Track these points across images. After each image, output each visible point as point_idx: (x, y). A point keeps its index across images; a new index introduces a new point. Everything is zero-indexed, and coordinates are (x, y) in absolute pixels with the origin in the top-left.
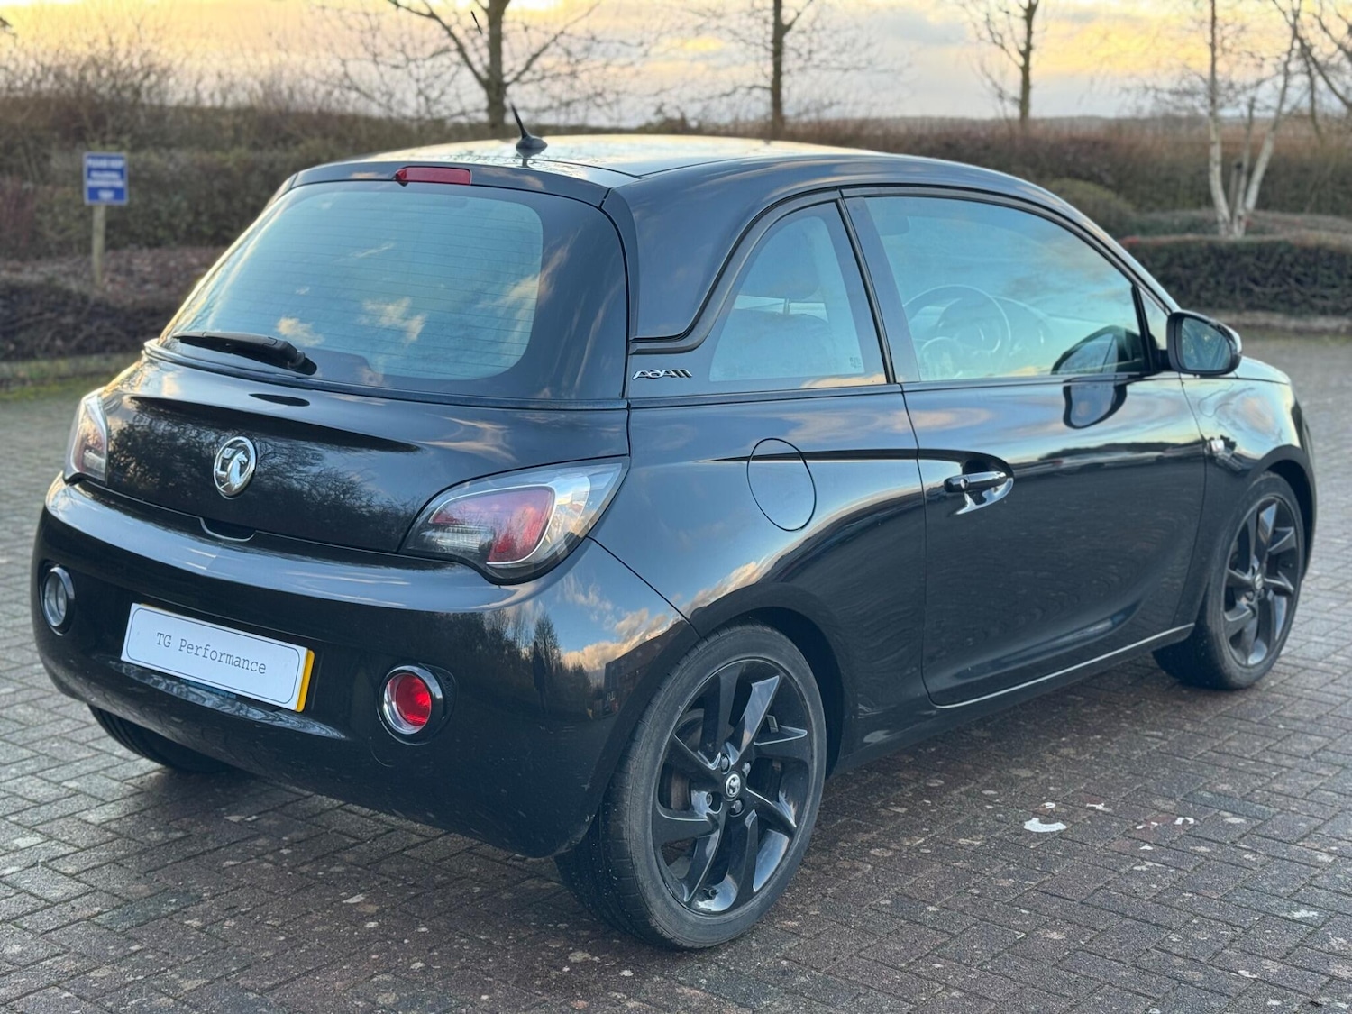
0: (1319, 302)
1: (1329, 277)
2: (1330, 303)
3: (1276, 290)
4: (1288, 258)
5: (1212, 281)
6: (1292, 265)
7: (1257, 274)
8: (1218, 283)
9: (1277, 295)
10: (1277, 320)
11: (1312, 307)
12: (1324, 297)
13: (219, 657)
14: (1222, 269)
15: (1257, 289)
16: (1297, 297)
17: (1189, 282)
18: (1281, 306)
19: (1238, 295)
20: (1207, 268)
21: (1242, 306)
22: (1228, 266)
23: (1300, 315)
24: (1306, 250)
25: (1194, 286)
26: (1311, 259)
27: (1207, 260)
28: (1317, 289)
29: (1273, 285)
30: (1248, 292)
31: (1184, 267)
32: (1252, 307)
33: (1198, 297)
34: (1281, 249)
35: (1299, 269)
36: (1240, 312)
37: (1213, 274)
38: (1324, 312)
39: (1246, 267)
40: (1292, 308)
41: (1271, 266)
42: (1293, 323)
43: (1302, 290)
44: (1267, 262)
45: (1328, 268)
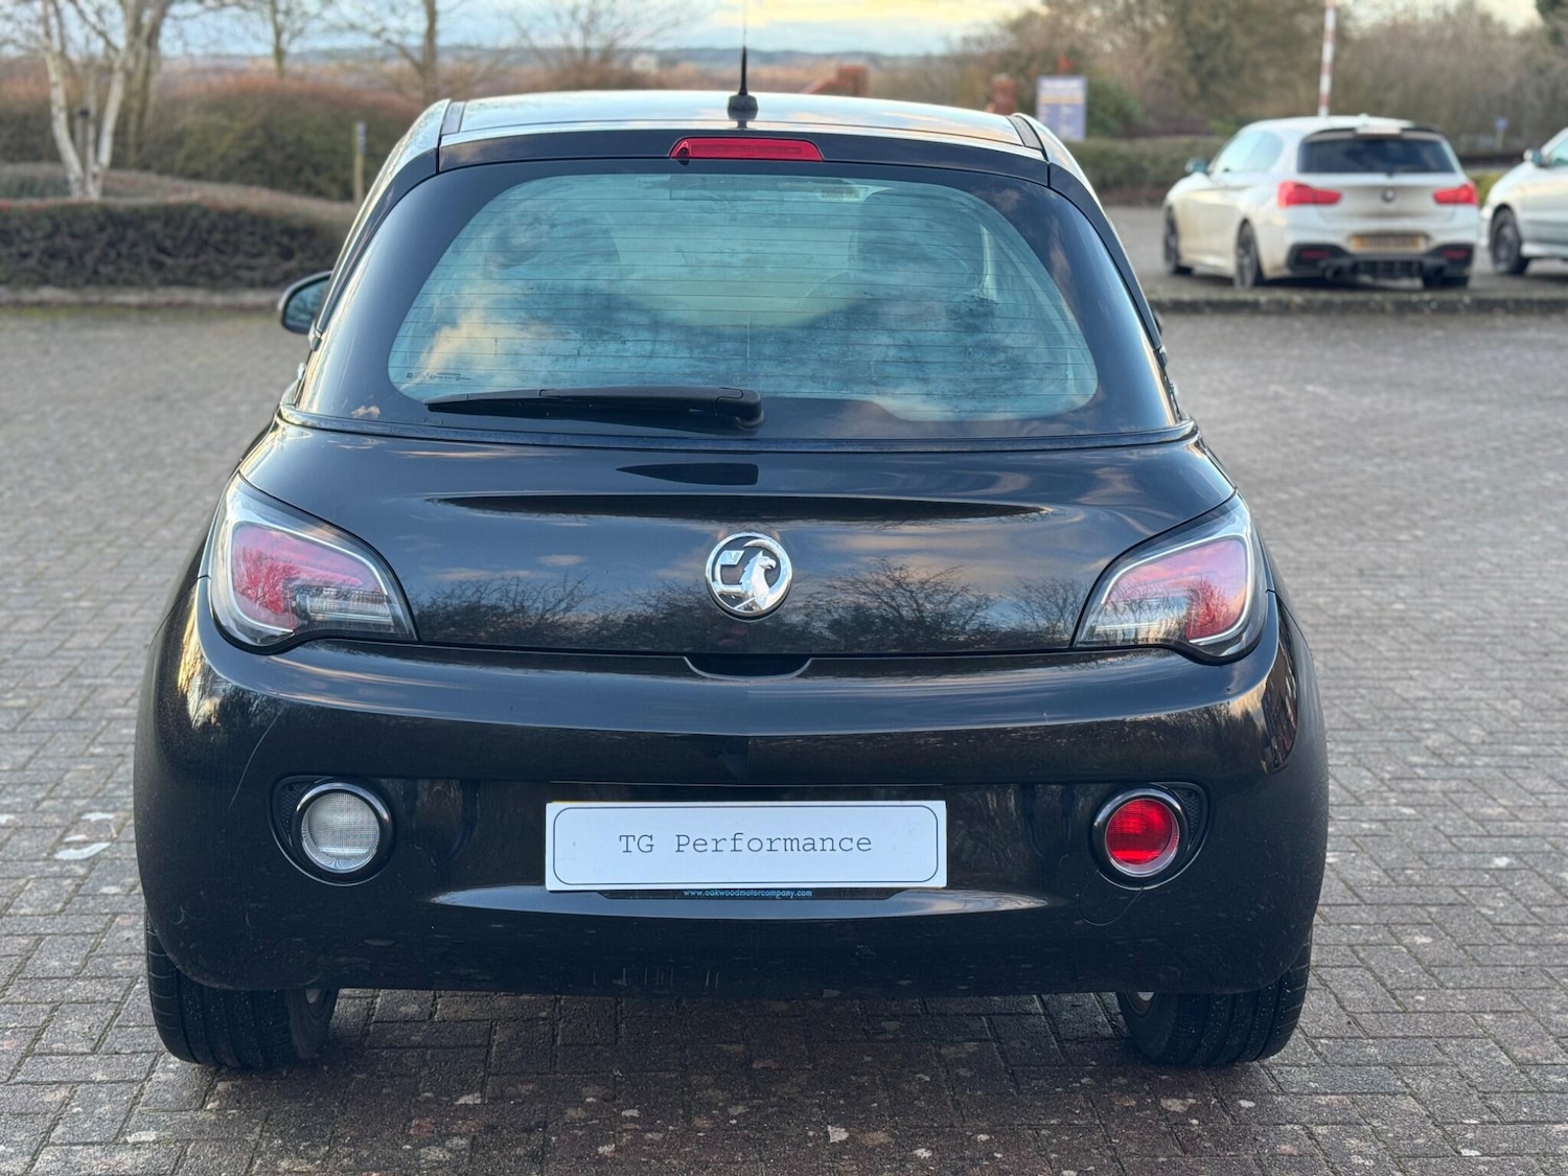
0: (245, 274)
1: (254, 244)
2: (257, 275)
3: (191, 261)
4: (204, 223)
5: (113, 254)
6: (210, 232)
7: (168, 244)
8: (119, 255)
9: (194, 267)
10: (198, 296)
11: (238, 279)
12: (251, 268)
14: (123, 238)
15: (169, 261)
16: (218, 269)
17: (81, 256)
18: (202, 280)
19: (146, 268)
20: (103, 237)
21: (155, 281)
22: (131, 234)
23: (224, 289)
24: (224, 214)
25: (89, 260)
26: (231, 224)
27: (102, 228)
28: (239, 259)
29: (188, 256)
30: (159, 266)
31: (73, 236)
32: (167, 283)
33: (96, 272)
34: (195, 213)
35: (217, 236)
36: (151, 288)
37: (111, 244)
38: (252, 285)
39: (153, 236)
40: (214, 281)
41: (184, 232)
42: (218, 299)
43: (224, 259)
44: (178, 228)
45: (252, 234)
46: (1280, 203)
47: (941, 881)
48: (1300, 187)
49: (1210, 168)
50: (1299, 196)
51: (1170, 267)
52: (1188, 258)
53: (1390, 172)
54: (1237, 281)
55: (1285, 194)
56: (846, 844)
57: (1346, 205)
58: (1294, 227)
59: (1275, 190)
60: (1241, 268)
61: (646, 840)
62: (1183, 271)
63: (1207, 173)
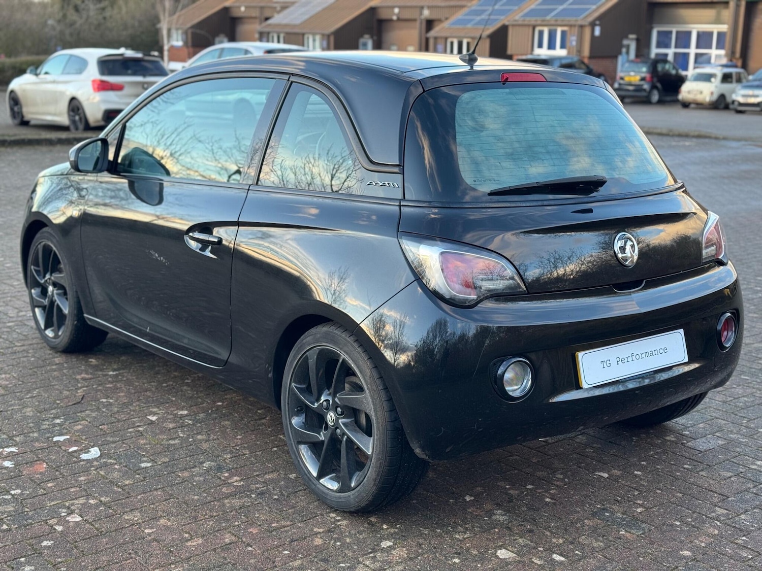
13: (640, 357)
46: (94, 89)
47: (686, 360)
48: (102, 82)
49: (38, 71)
50: (103, 86)
51: (17, 121)
52: (28, 117)
53: (144, 75)
54: (72, 127)
55: (96, 86)
56: (661, 351)
57: (126, 91)
58: (105, 101)
59: (90, 84)
60: (73, 122)
61: (608, 362)
62: (25, 123)
63: (37, 75)
